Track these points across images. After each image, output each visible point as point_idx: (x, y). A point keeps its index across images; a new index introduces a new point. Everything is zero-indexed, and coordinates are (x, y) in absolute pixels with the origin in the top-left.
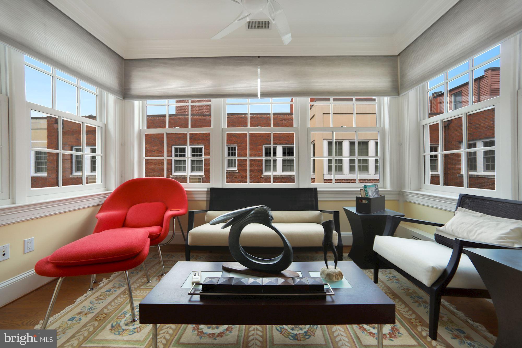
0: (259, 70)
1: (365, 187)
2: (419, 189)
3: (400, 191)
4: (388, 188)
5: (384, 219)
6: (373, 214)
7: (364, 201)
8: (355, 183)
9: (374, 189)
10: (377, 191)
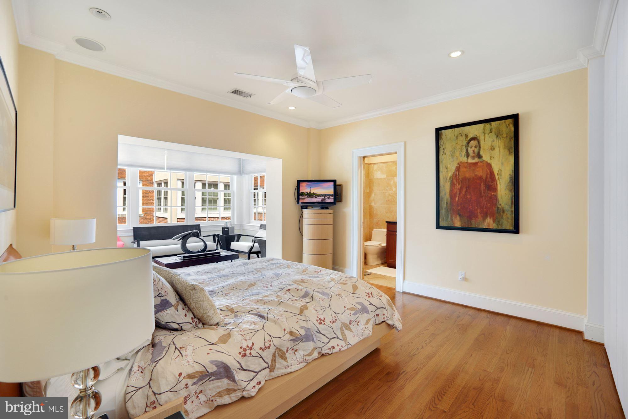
0: (166, 152)
1: (226, 222)
2: (249, 223)
3: (240, 224)
4: (236, 223)
5: (234, 236)
6: (230, 234)
7: (226, 229)
8: (218, 221)
9: (230, 223)
10: (231, 225)
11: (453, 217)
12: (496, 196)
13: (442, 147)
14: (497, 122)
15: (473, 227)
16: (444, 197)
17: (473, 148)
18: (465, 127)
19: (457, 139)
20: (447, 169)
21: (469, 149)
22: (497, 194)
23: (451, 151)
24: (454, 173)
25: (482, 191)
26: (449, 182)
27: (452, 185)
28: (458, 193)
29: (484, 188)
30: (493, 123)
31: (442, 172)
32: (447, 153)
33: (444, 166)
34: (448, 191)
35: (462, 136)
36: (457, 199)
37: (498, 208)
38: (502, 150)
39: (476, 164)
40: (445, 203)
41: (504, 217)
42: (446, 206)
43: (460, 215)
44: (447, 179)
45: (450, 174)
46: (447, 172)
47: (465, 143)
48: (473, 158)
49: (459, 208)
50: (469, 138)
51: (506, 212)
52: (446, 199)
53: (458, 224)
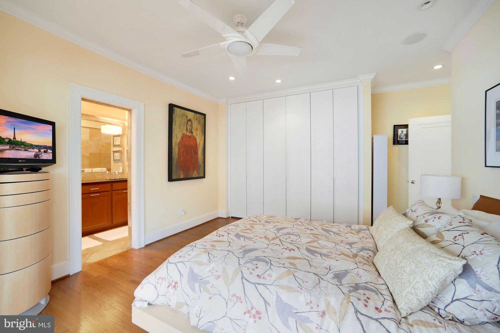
11: (180, 172)
12: (198, 157)
13: (174, 119)
14: (199, 115)
15: (189, 177)
16: (175, 157)
17: (190, 126)
18: (187, 111)
19: (182, 117)
20: (176, 136)
21: (188, 126)
22: (198, 156)
23: (179, 124)
24: (180, 140)
25: (193, 154)
26: (178, 146)
27: (179, 149)
28: (182, 155)
29: (193, 152)
30: (198, 115)
31: (174, 139)
32: (177, 125)
33: (175, 134)
34: (177, 153)
35: (184, 116)
36: (181, 159)
37: (198, 164)
38: (200, 132)
39: (190, 136)
40: (176, 162)
41: (201, 170)
42: (176, 164)
43: (183, 170)
44: (176, 144)
45: (178, 141)
46: (177, 139)
47: (186, 122)
48: (189, 133)
49: (183, 165)
50: (188, 119)
51: (201, 167)
52: (176, 159)
53: (182, 177)
